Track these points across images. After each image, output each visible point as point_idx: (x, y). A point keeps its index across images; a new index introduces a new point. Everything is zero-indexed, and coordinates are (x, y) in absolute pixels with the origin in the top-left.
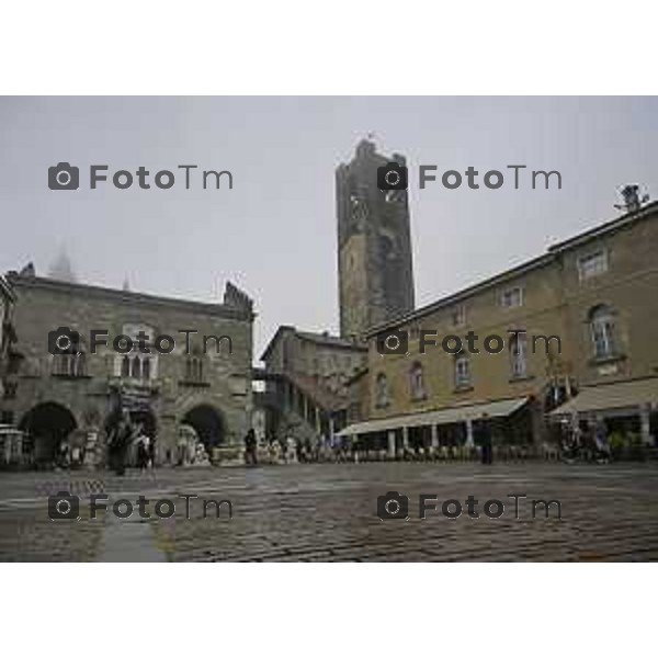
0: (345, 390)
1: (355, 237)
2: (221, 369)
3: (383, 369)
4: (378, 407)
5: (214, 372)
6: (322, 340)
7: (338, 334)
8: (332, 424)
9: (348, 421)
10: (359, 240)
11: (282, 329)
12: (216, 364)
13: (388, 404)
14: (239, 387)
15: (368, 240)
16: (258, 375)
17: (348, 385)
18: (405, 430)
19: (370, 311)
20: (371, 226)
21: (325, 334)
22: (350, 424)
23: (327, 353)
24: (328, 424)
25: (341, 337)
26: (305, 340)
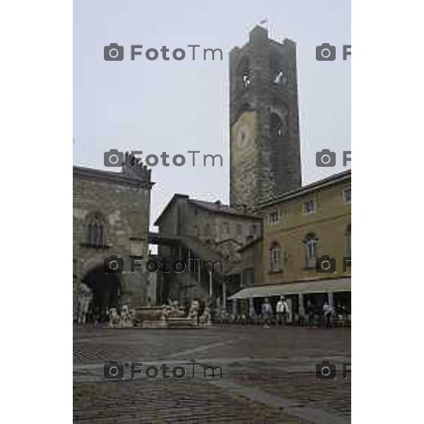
0: (238, 255)
1: (246, 115)
2: (119, 233)
3: (277, 237)
4: (271, 273)
5: (114, 235)
6: (214, 208)
7: (228, 203)
8: (224, 287)
9: (242, 286)
10: (250, 117)
11: (177, 196)
12: (116, 229)
13: (281, 272)
14: (136, 249)
15: (258, 118)
16: (154, 239)
17: (240, 251)
18: (301, 297)
19: (259, 183)
20: (262, 104)
21: (218, 203)
22: (243, 288)
23: (218, 220)
24: (221, 287)
25: (231, 206)
26: (197, 207)
